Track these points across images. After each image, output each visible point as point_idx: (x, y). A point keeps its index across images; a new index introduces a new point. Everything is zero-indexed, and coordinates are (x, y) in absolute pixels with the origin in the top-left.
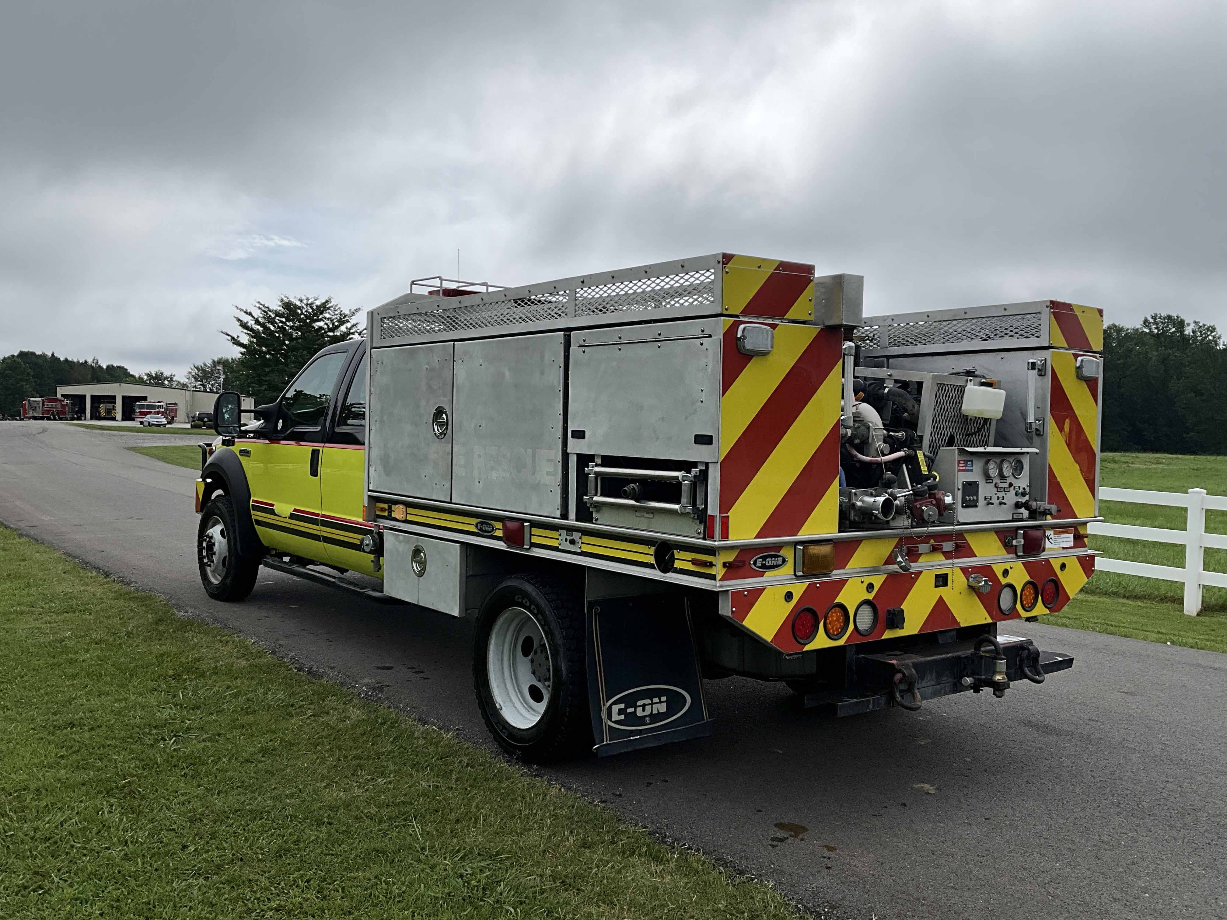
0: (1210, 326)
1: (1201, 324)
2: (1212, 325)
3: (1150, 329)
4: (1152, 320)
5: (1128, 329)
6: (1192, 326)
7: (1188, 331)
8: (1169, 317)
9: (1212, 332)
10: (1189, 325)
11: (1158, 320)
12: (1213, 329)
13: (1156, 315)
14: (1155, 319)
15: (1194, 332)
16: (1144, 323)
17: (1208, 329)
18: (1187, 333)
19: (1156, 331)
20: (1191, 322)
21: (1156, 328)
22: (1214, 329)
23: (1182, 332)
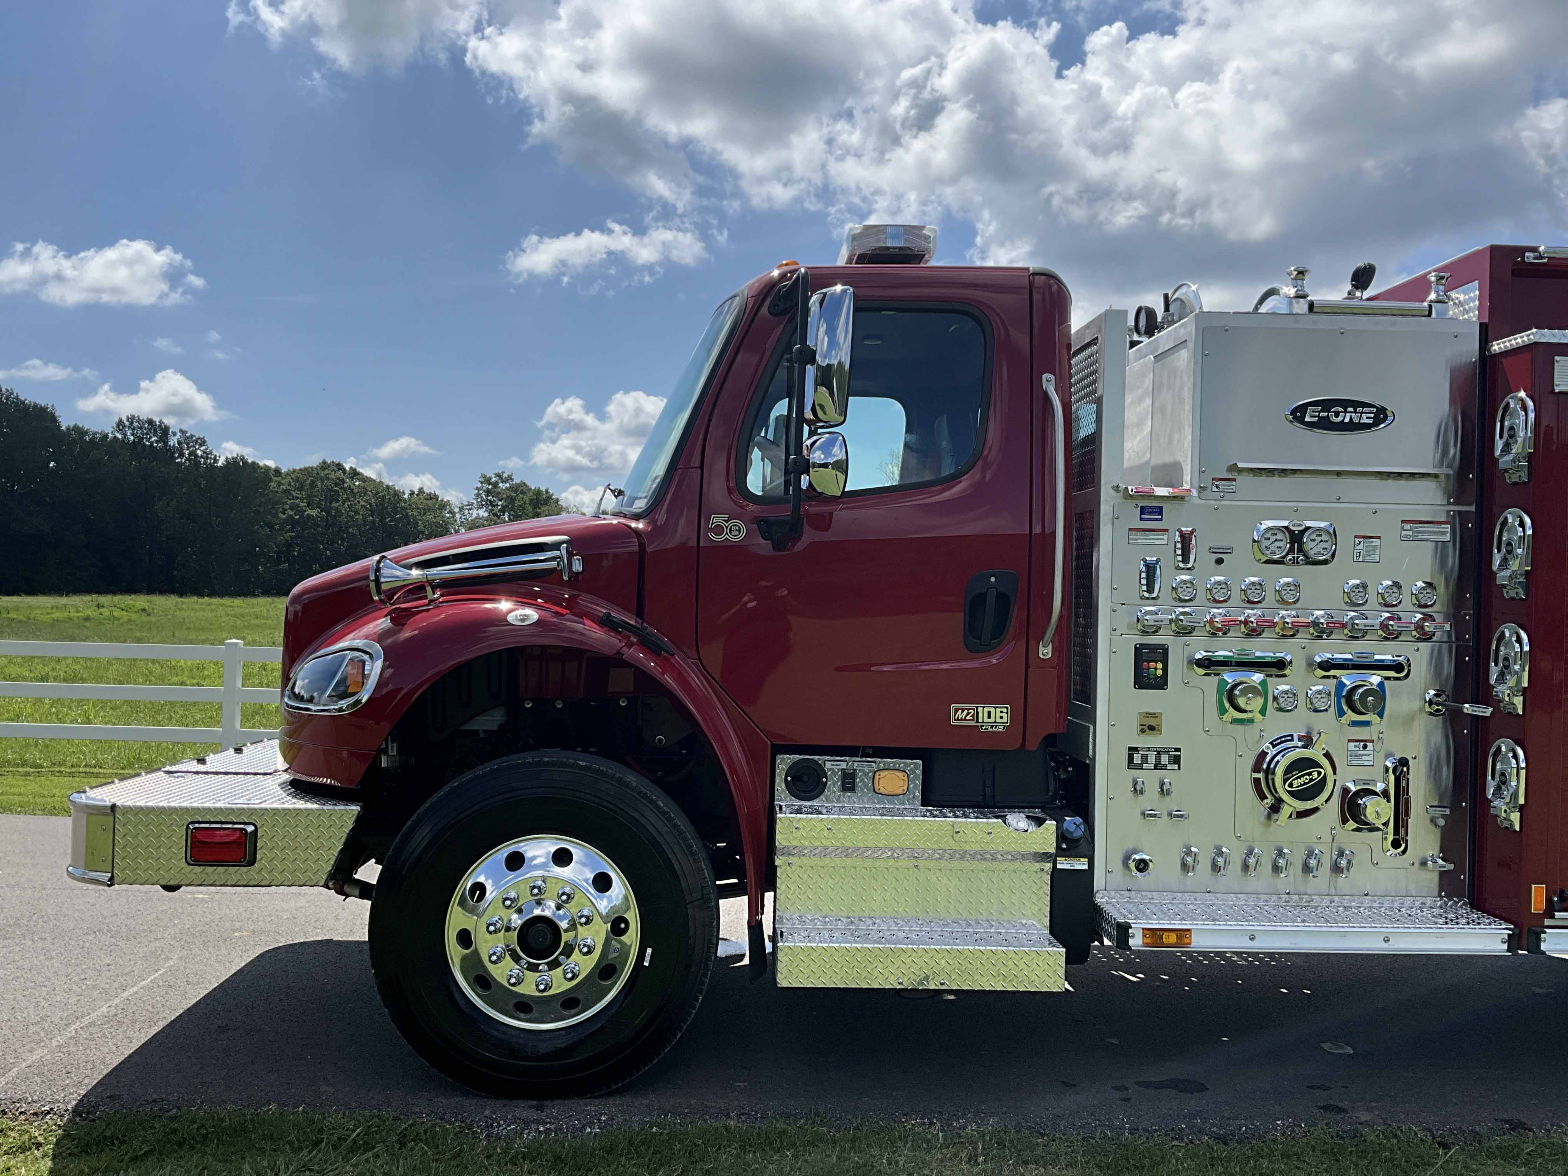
0: (199, 438)
1: (188, 435)
2: (202, 436)
3: (125, 435)
4: (127, 423)
5: (95, 434)
6: (179, 434)
7: (173, 441)
8: (150, 422)
9: (201, 445)
10: (174, 434)
11: (135, 424)
12: (203, 443)
13: (133, 417)
14: (131, 424)
15: (179, 443)
16: (118, 426)
17: (196, 442)
18: (171, 443)
19: (132, 438)
20: (177, 431)
21: (133, 435)
22: (205, 442)
23: (166, 443)
